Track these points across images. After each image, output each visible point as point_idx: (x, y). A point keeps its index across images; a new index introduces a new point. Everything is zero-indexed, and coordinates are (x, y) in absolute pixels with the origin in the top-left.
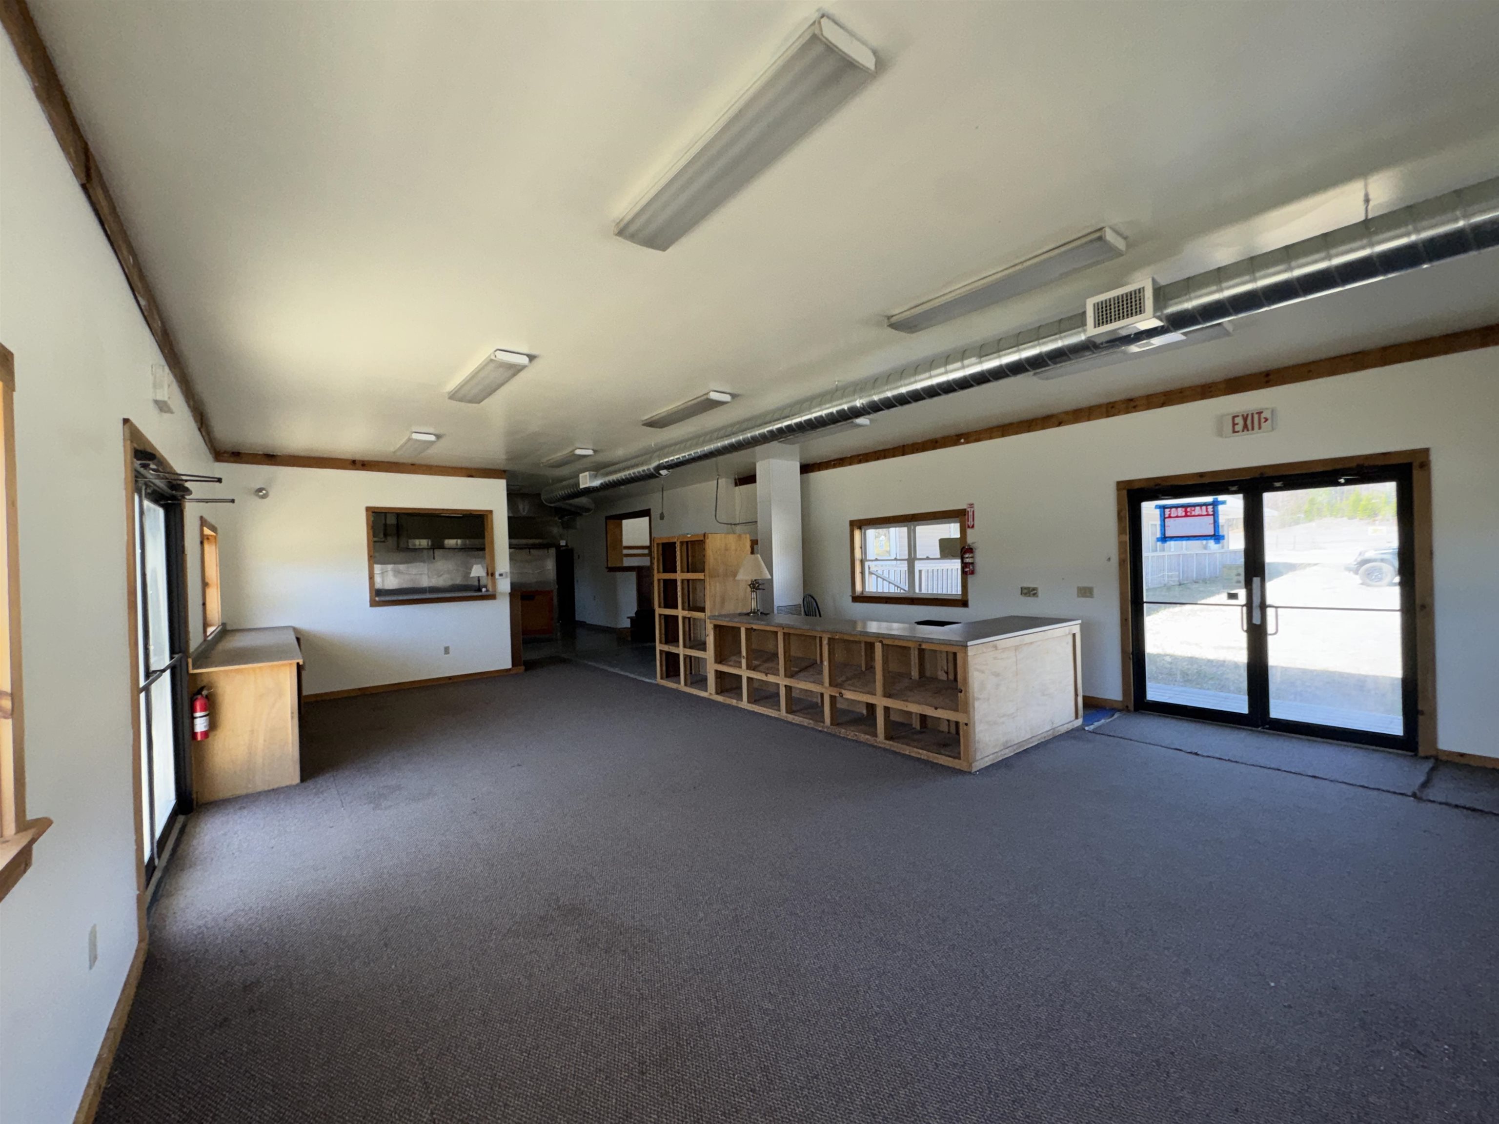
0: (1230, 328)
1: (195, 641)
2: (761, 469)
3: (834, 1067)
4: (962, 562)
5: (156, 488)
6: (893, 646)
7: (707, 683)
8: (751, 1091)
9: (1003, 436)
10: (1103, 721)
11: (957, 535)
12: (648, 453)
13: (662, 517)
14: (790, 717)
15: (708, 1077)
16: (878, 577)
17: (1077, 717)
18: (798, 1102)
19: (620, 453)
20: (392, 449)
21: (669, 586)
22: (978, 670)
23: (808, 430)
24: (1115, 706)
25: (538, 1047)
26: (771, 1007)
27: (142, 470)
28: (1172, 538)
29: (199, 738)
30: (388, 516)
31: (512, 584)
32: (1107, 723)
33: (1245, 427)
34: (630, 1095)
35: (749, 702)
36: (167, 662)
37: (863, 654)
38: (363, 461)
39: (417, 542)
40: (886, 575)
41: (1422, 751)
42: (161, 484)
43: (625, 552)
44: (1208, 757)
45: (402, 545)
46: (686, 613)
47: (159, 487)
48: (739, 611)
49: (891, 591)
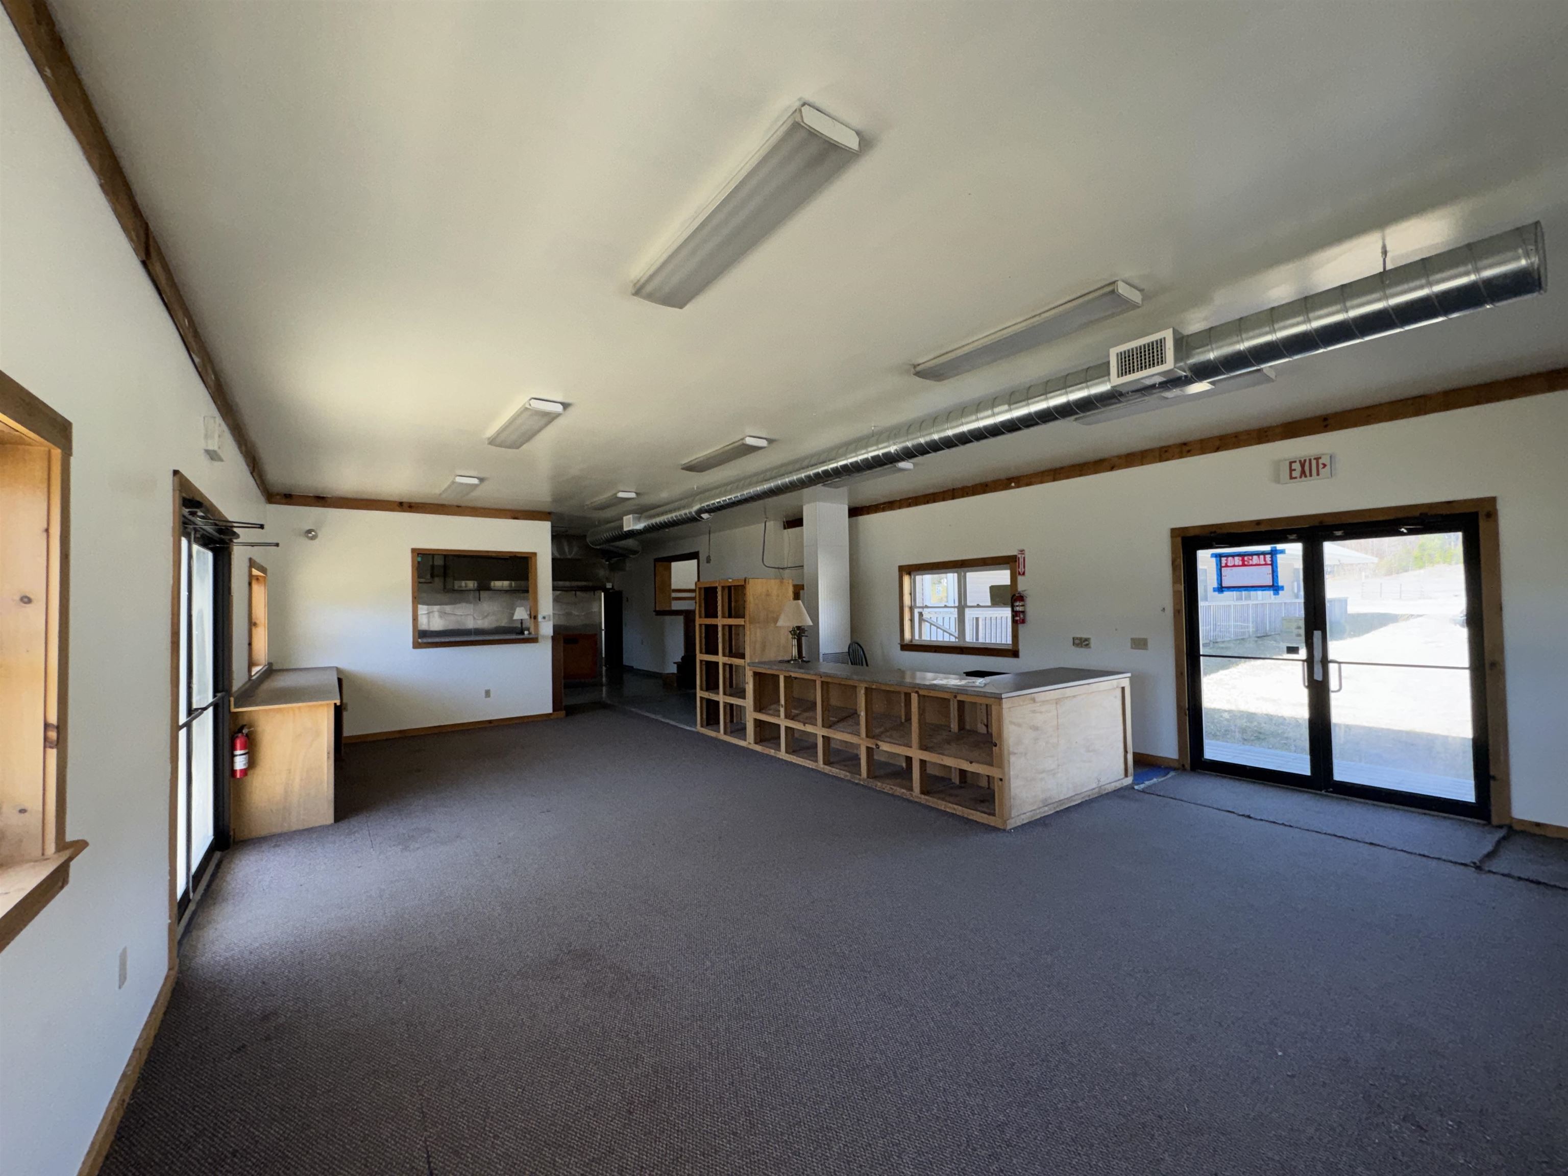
0: (1272, 374)
1: (239, 679)
2: (808, 513)
3: (817, 1115)
4: (1013, 611)
5: (205, 533)
6: (928, 696)
7: (745, 733)
8: (733, 1134)
9: (1054, 480)
10: (1155, 780)
11: (1007, 582)
12: (693, 495)
13: (708, 560)
14: (827, 769)
15: (693, 1119)
16: (931, 624)
17: (1126, 775)
18: (777, 1146)
19: (664, 495)
20: (437, 491)
21: (711, 631)
22: (1014, 724)
23: (854, 472)
24: (1172, 765)
25: (533, 1084)
26: (764, 1055)
27: (190, 517)
28: (1230, 588)
29: (238, 776)
30: (436, 557)
31: (555, 627)
32: (1159, 783)
33: (1303, 473)
34: (615, 1132)
35: (787, 752)
36: (210, 699)
37: (903, 705)
38: (410, 503)
39: (463, 583)
40: (940, 622)
41: (1495, 820)
42: (209, 529)
43: (674, 595)
44: (1261, 820)
45: (449, 586)
46: (727, 660)
47: (207, 532)
48: (780, 659)
49: (945, 640)
